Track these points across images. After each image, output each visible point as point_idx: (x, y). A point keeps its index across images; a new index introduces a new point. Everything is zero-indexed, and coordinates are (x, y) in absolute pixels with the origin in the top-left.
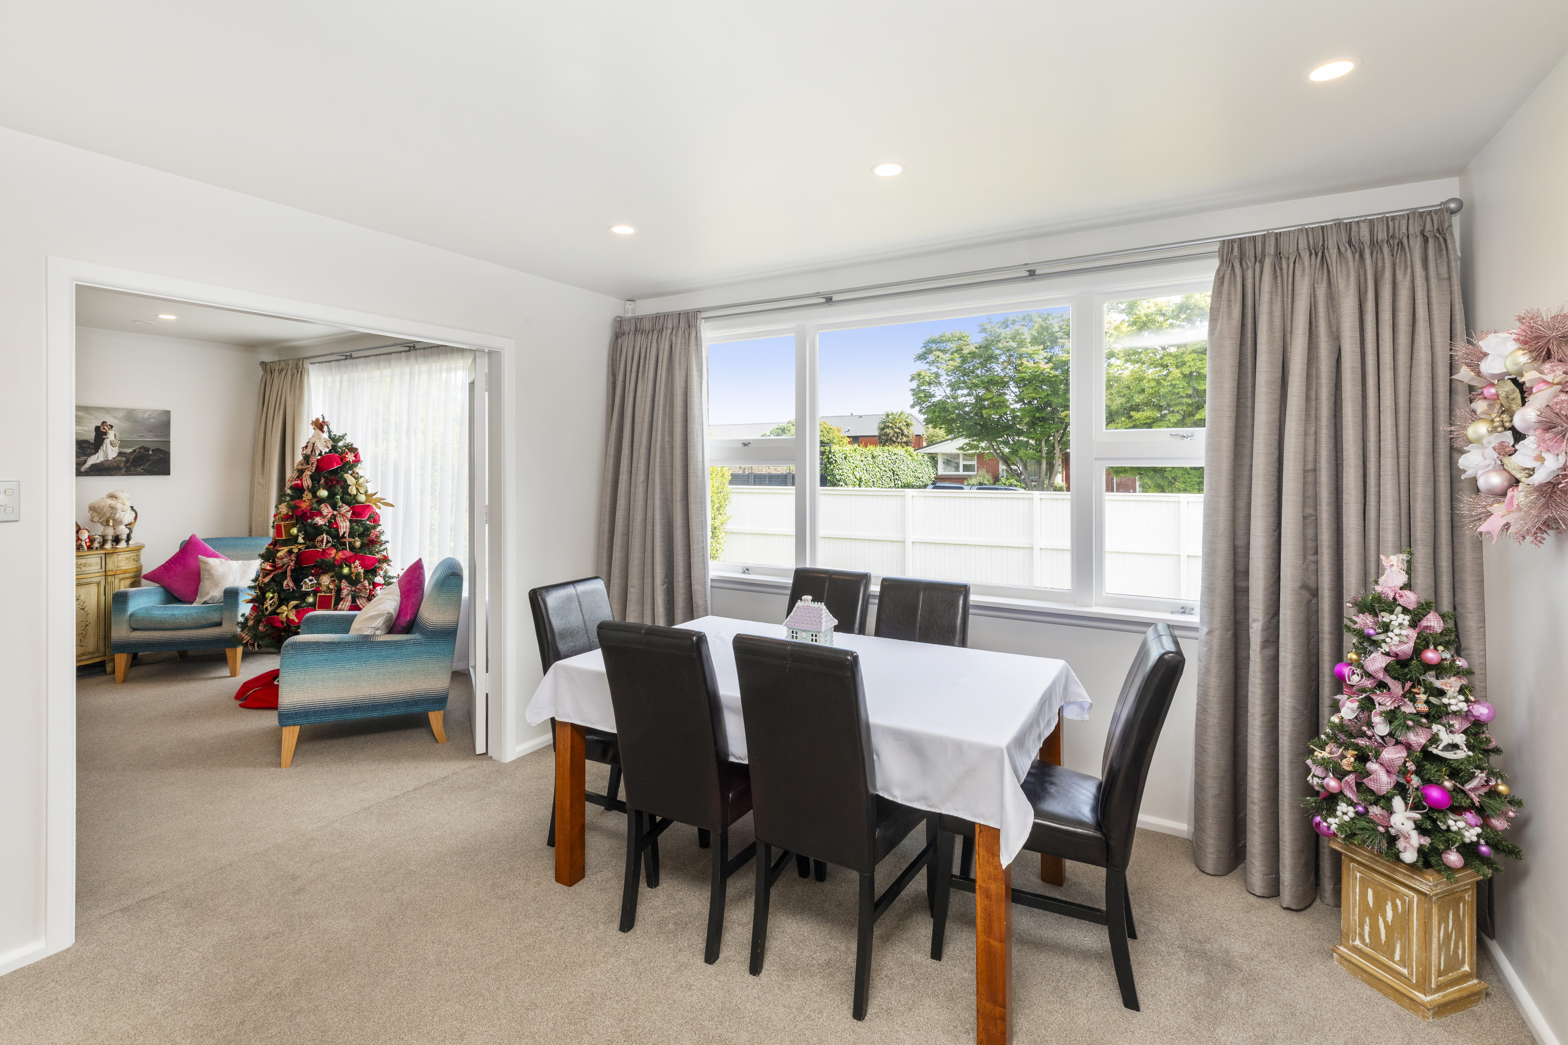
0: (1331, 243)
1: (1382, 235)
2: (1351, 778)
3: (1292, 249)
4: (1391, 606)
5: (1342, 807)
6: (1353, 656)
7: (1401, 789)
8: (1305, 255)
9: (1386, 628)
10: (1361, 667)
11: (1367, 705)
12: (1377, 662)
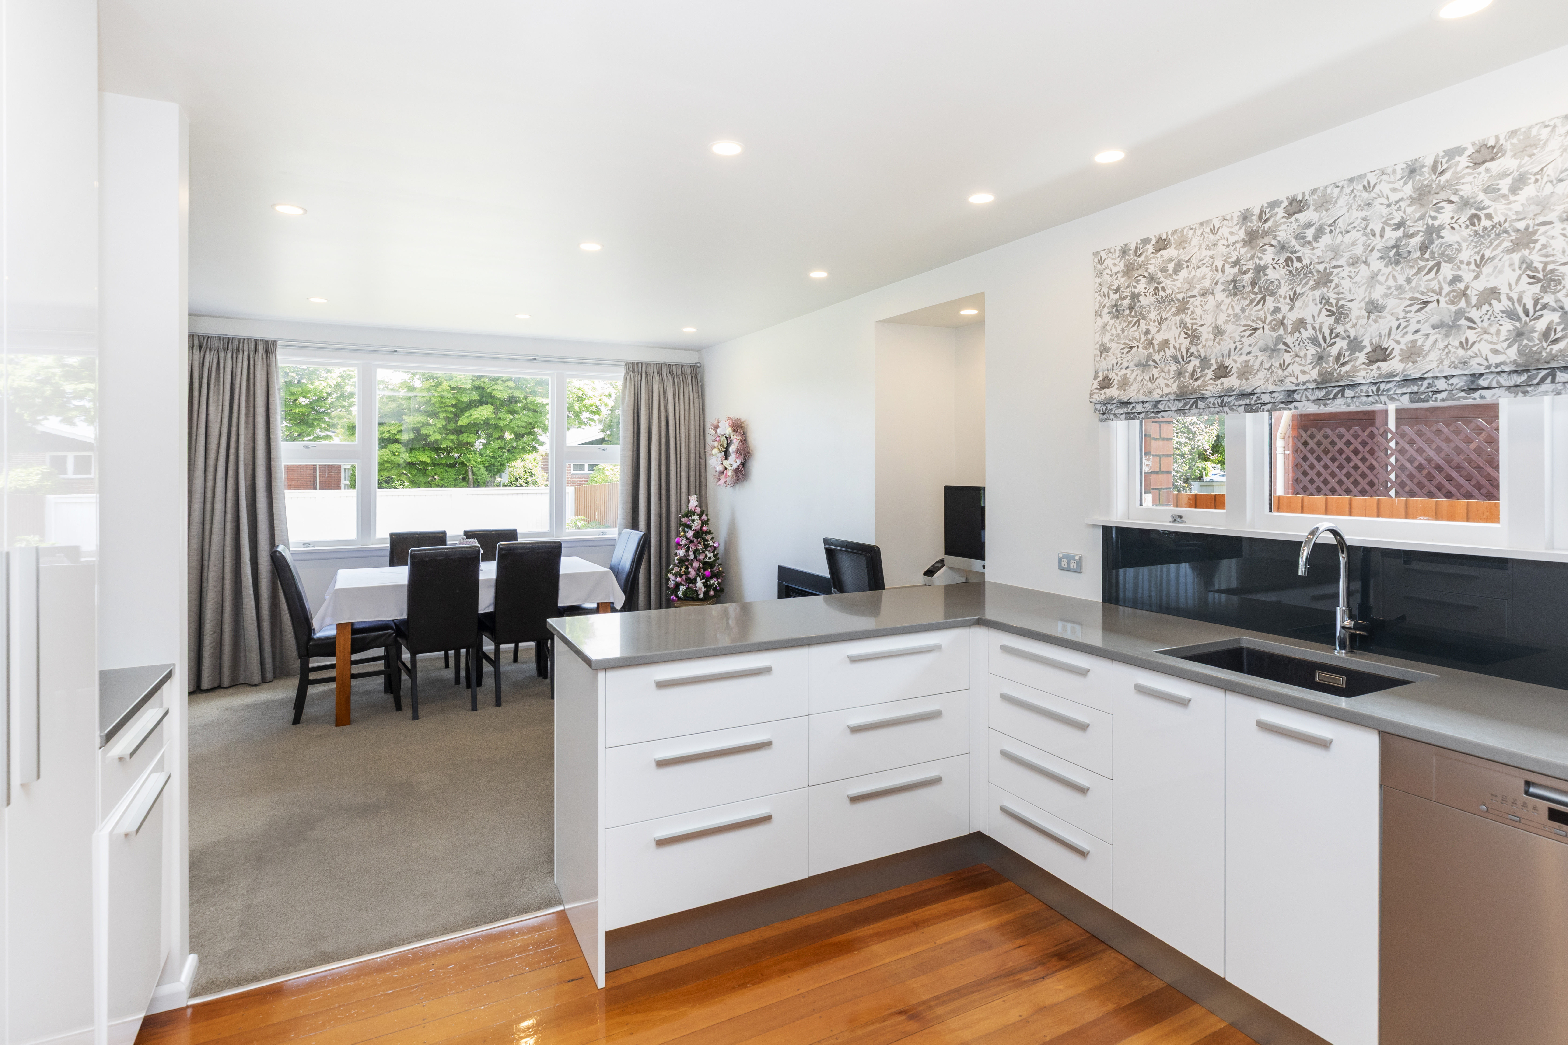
0: (664, 371)
1: (679, 372)
2: (684, 577)
3: (651, 372)
4: (693, 513)
5: (681, 587)
6: (682, 533)
7: (698, 575)
8: (656, 375)
9: (693, 521)
10: (686, 537)
11: (688, 550)
12: (690, 534)
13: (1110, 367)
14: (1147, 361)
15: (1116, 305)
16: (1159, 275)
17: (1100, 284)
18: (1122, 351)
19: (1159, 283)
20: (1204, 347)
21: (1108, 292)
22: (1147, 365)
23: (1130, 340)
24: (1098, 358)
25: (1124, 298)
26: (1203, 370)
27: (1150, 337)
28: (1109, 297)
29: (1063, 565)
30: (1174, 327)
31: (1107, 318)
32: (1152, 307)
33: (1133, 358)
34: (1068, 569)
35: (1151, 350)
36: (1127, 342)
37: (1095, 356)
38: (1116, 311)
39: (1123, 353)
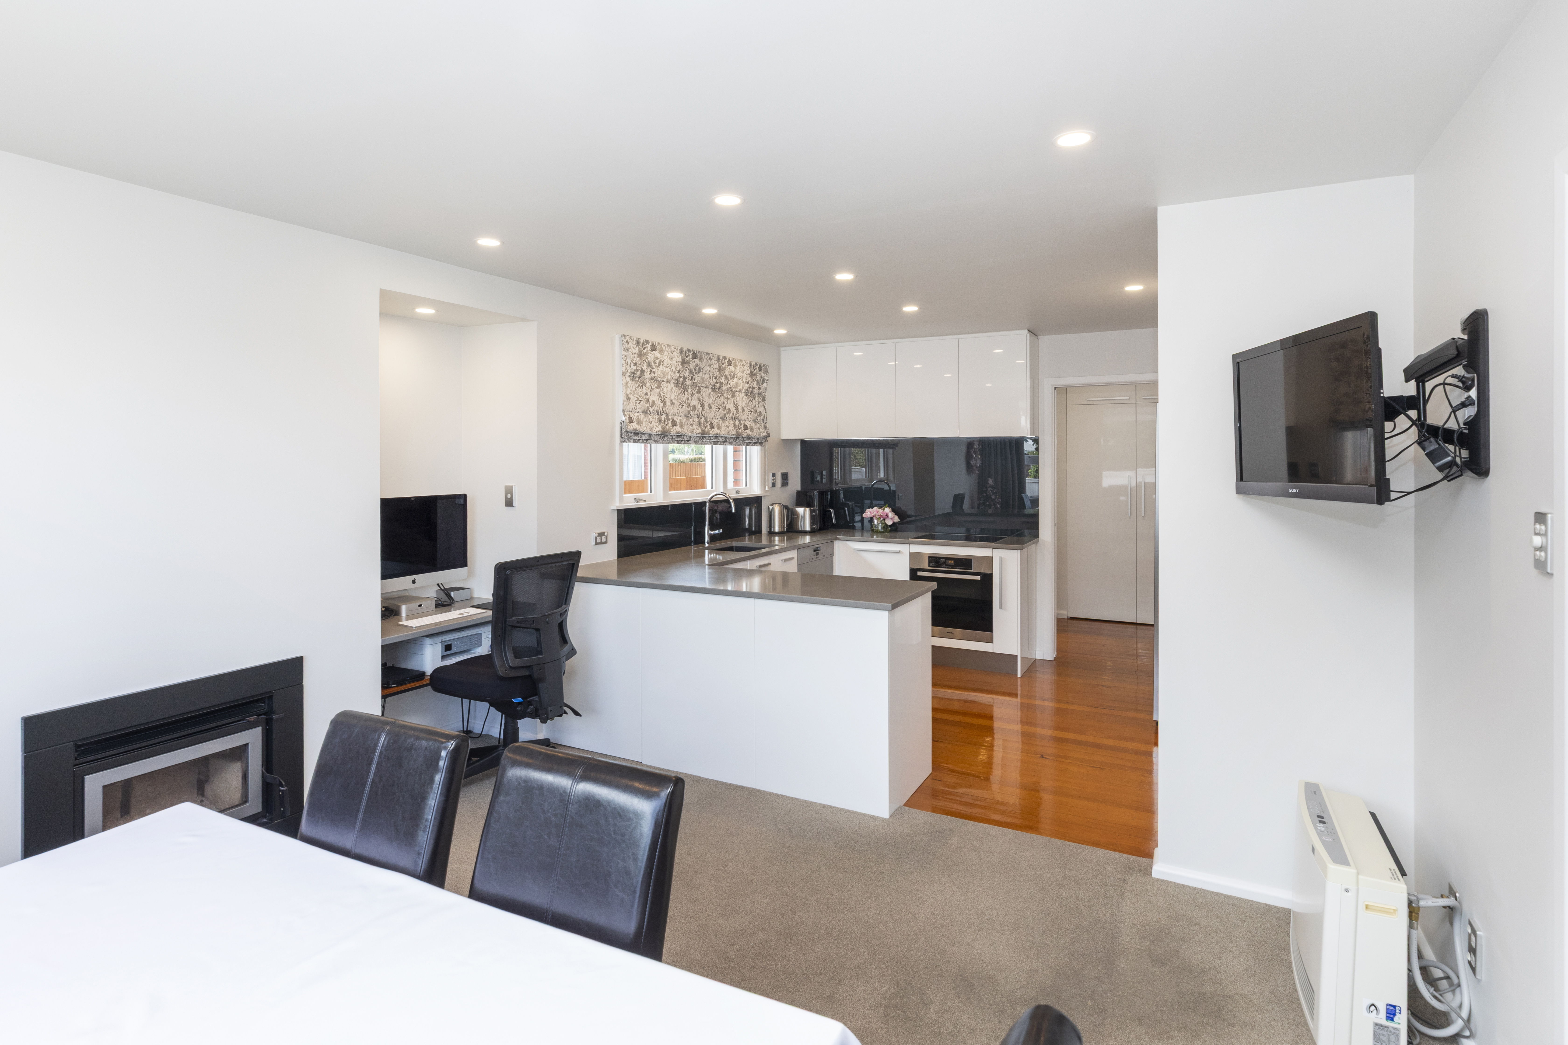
13: (631, 410)
14: (647, 411)
15: (634, 373)
16: (653, 364)
17: (626, 356)
18: (636, 402)
19: (653, 369)
20: (668, 409)
21: (631, 363)
22: (646, 413)
23: (639, 396)
24: (625, 403)
25: (638, 370)
26: (668, 421)
27: (647, 397)
28: (630, 366)
29: (598, 542)
30: (656, 395)
31: (628, 379)
32: (648, 380)
33: (641, 407)
34: (602, 543)
35: (648, 405)
36: (638, 397)
37: (624, 401)
38: (633, 376)
39: (636, 403)
